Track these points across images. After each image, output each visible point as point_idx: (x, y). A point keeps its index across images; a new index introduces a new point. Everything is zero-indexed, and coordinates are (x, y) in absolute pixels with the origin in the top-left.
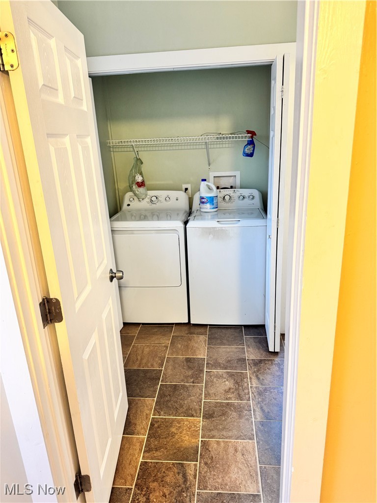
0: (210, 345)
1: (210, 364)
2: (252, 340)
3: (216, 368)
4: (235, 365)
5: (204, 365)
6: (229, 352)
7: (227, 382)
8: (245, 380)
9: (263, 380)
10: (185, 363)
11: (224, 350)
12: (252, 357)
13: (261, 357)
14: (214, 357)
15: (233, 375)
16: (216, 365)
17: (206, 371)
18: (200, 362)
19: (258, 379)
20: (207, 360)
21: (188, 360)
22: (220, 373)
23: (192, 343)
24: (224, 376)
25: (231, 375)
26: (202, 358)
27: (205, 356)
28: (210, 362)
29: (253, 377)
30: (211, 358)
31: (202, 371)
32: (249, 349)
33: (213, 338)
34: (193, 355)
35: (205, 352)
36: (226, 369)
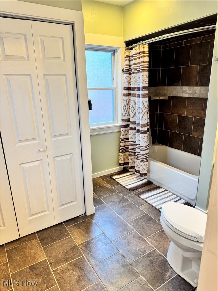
0: (44, 246)
1: (53, 263)
2: (73, 228)
3: (59, 264)
4: (72, 254)
5: (48, 265)
6: (62, 246)
7: (74, 273)
8: (86, 263)
9: (97, 257)
10: (31, 272)
11: (57, 245)
12: (81, 243)
13: (86, 239)
14: (53, 255)
15: (75, 264)
16: (58, 261)
17: (53, 271)
18: (44, 265)
19: (94, 257)
20: (49, 261)
21: (32, 268)
22: (65, 267)
23: (28, 251)
24: (69, 268)
25: (74, 265)
26: (43, 261)
27: (45, 257)
28: (52, 261)
29: (89, 258)
30: (50, 257)
31: (49, 272)
32: (75, 237)
33: (44, 239)
34: (35, 262)
35: (43, 254)
36: (67, 261)
